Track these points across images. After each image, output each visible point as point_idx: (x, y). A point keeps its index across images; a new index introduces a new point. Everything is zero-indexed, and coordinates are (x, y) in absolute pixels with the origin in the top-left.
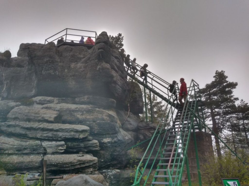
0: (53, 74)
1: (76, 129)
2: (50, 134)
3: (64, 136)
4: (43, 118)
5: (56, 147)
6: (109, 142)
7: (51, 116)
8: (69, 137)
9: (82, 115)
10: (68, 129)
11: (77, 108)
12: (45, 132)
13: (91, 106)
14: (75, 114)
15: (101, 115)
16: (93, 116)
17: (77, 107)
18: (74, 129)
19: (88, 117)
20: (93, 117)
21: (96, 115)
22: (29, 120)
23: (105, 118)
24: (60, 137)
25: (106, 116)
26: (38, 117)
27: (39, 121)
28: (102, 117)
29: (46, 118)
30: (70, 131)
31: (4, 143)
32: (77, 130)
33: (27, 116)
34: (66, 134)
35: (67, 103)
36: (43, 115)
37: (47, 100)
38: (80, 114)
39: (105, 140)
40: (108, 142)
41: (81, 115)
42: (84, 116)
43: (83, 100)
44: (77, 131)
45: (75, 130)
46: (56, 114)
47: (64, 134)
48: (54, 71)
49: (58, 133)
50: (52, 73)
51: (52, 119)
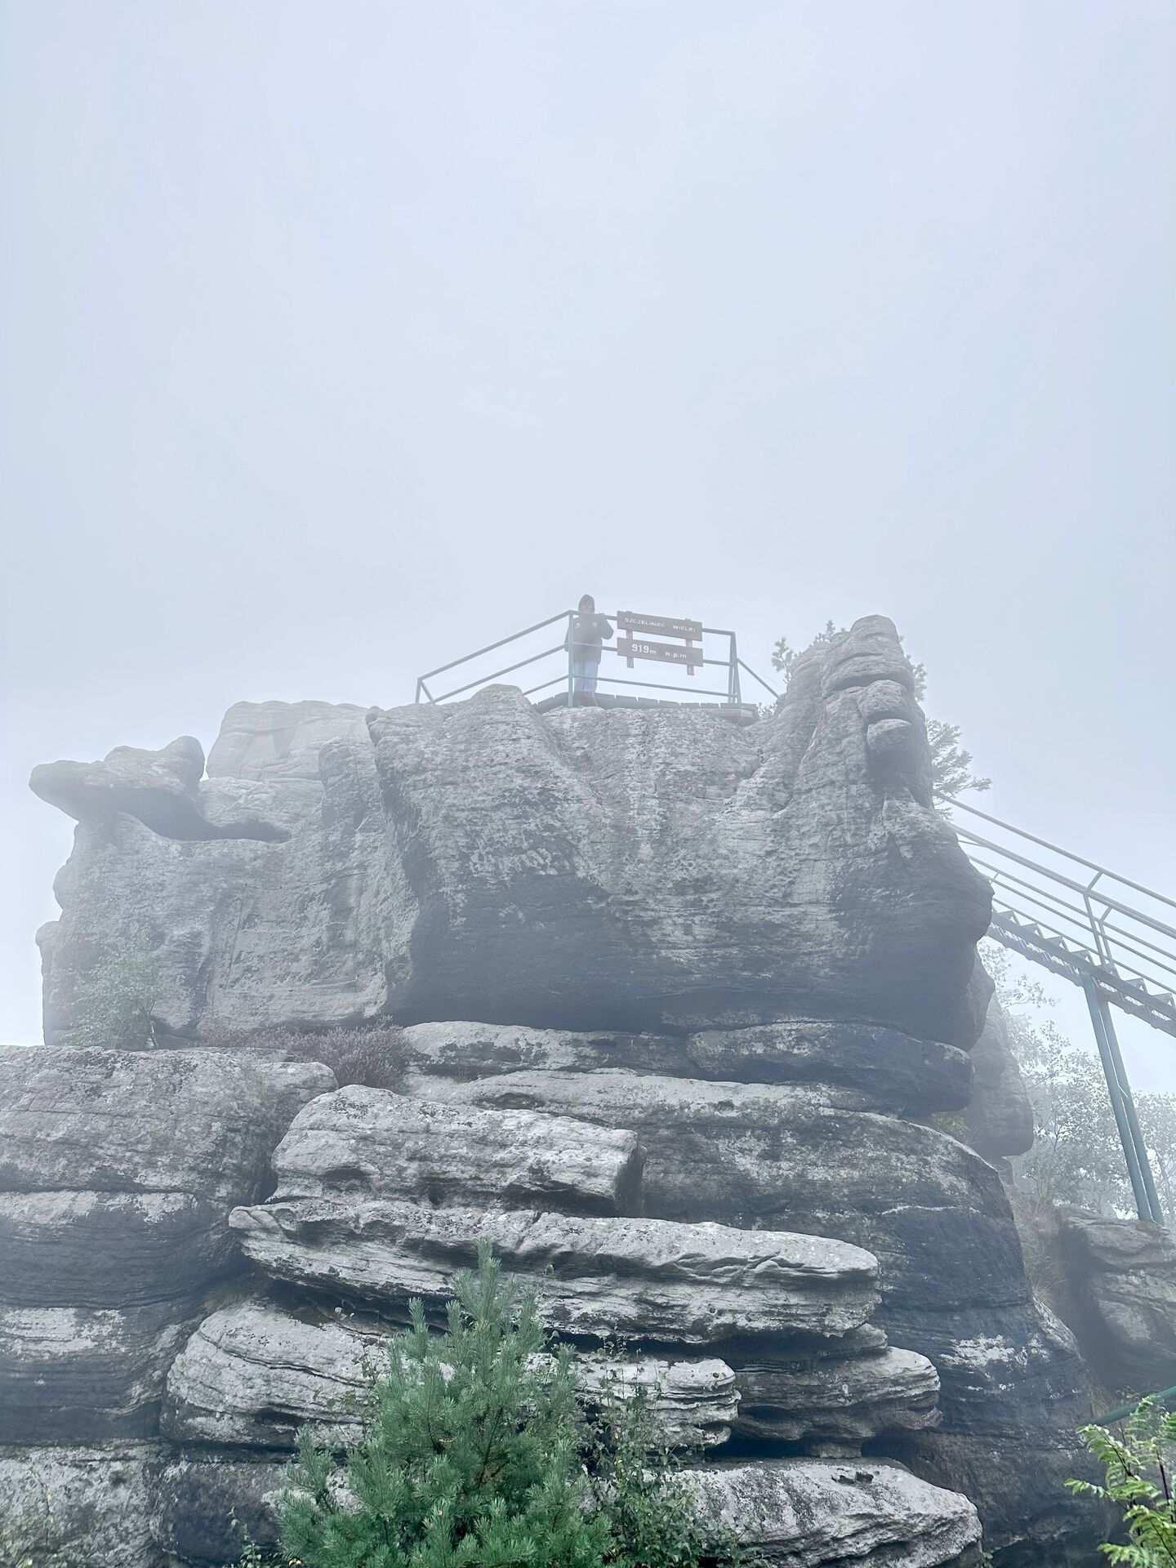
0: (552, 872)
1: (798, 1266)
2: (621, 1303)
3: (721, 1313)
4: (538, 1172)
5: (682, 1406)
6: (996, 1366)
7: (595, 1163)
8: (759, 1324)
9: (772, 1155)
10: (743, 1262)
11: (728, 1105)
12: (579, 1285)
13: (829, 1097)
14: (722, 1145)
15: (913, 1158)
16: (854, 1166)
17: (723, 1098)
18: (783, 1263)
19: (818, 1174)
20: (856, 1174)
21: (872, 1160)
22: (436, 1190)
23: (946, 1180)
24: (699, 1328)
25: (947, 1168)
26: (502, 1166)
27: (515, 1198)
28: (919, 1174)
29: (565, 1178)
30: (758, 1276)
31: (289, 1365)
32: (810, 1270)
33: (423, 1159)
34: (730, 1299)
35: (642, 1068)
36: (532, 1156)
37: (498, 1043)
38: (761, 1146)
39: (968, 1352)
40: (991, 1362)
41: (764, 1156)
42: (784, 1165)
43: (759, 1049)
44: (810, 1283)
45: (794, 1273)
46: (622, 1149)
47: (719, 1305)
48: (555, 858)
49: (678, 1294)
50: (544, 867)
51: (602, 1185)
